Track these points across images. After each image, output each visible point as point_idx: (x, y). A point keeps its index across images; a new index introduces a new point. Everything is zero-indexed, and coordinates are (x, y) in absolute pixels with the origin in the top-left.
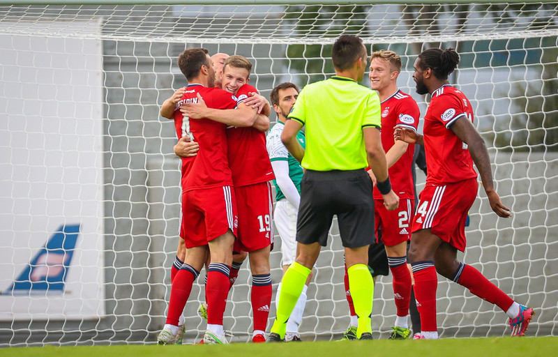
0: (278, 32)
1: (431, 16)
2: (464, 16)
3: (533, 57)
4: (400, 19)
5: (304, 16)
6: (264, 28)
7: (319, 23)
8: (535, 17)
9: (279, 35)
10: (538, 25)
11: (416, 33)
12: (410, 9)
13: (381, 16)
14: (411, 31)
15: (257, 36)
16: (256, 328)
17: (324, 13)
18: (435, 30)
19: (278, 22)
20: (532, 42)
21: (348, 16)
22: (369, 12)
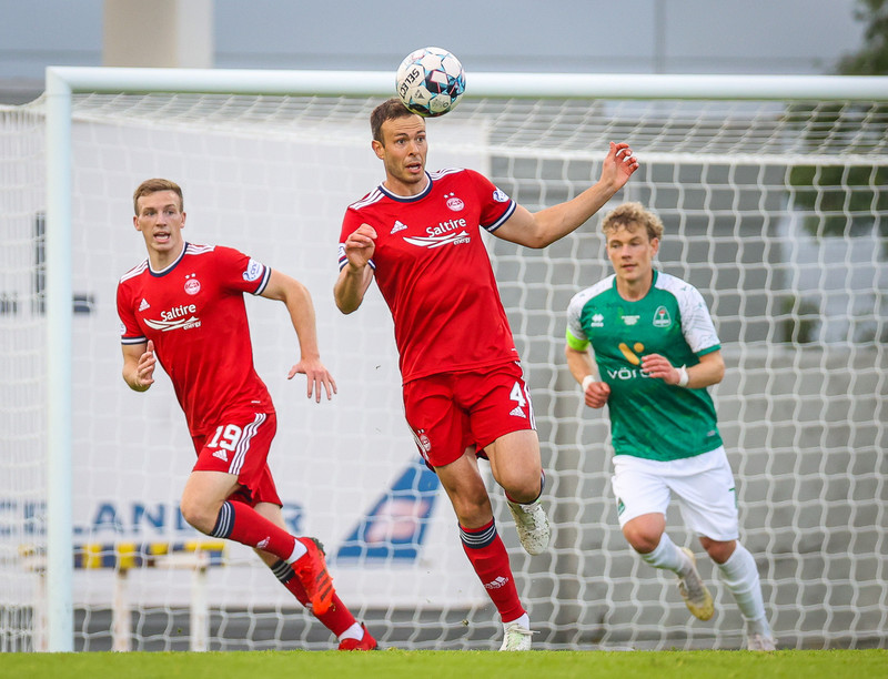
0: (773, 145)
5: (818, 120)
6: (750, 136)
7: (840, 130)
15: (740, 149)
17: (849, 115)
19: (773, 128)
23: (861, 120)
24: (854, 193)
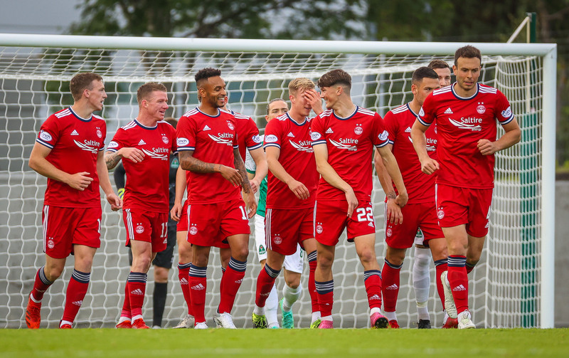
0: (38, 70)
1: (166, 61)
2: (192, 61)
3: (249, 97)
4: (140, 63)
5: (61, 58)
6: (27, 66)
7: (72, 63)
8: (251, 64)
9: (39, 72)
10: (253, 71)
11: (152, 74)
12: (148, 55)
13: (125, 60)
14: (149, 72)
15: (21, 72)
16: (65, 318)
17: (77, 56)
18: (169, 72)
19: (38, 62)
20: (248, 84)
21: (97, 59)
22: (114, 56)
23: (83, 58)
24: (64, 95)
